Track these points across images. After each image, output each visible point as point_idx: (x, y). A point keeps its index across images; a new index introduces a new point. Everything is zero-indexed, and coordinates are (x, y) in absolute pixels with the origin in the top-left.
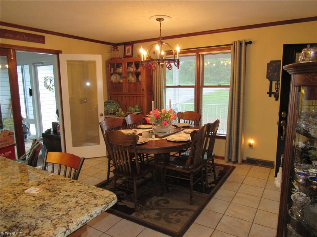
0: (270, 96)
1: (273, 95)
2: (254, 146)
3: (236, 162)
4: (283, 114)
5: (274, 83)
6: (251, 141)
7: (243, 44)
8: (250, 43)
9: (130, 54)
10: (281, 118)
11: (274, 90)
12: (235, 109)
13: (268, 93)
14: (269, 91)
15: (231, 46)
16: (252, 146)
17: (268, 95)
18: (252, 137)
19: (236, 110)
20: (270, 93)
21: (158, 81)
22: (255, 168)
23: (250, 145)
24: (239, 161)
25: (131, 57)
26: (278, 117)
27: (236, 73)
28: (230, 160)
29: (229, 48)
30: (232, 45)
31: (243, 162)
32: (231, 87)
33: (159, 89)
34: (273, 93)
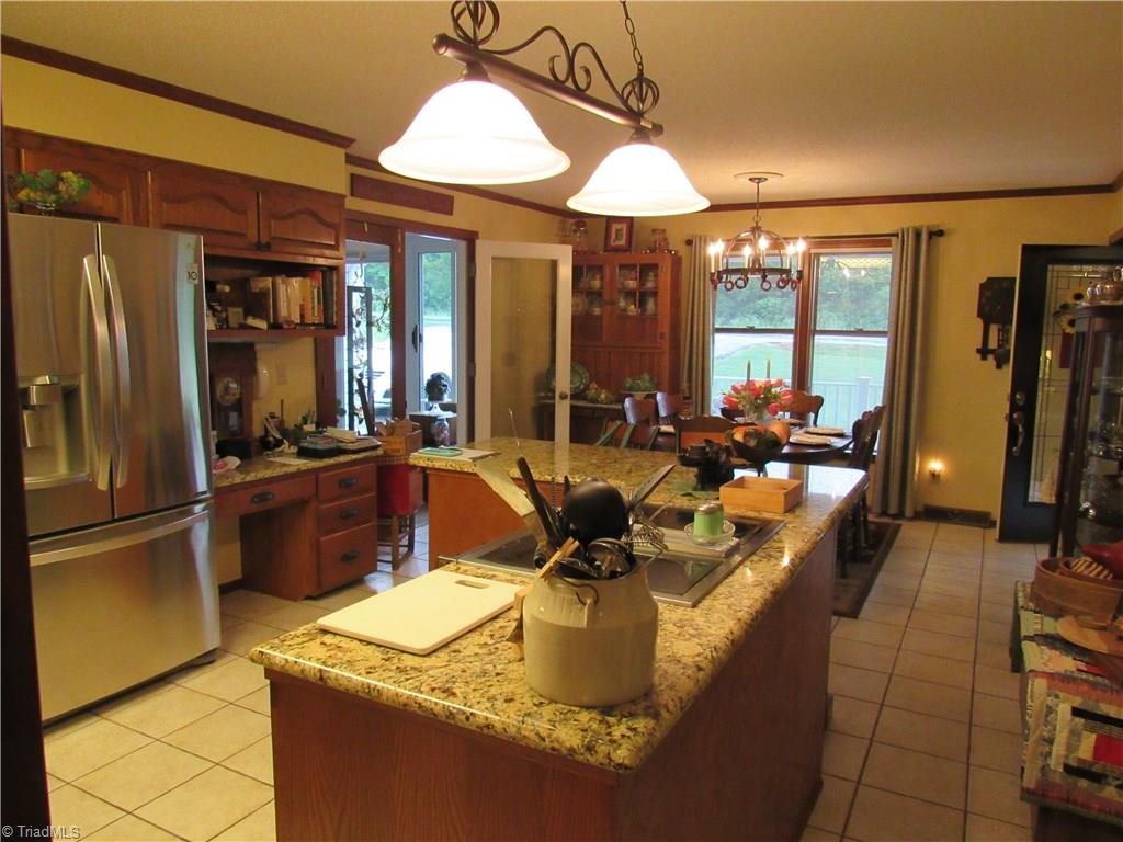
0: (984, 358)
1: (991, 358)
2: (941, 478)
3: (900, 515)
4: (1018, 396)
5: (994, 329)
6: (936, 465)
7: (924, 237)
8: (941, 233)
9: (622, 242)
10: (1014, 407)
11: (993, 344)
12: (899, 385)
13: (978, 351)
14: (980, 346)
15: (893, 239)
16: (939, 476)
17: (979, 356)
18: (937, 455)
19: (902, 389)
20: (984, 352)
21: (698, 315)
22: (946, 530)
23: (934, 475)
24: (908, 512)
25: (626, 251)
26: (1008, 404)
27: (905, 302)
28: (884, 513)
29: (888, 244)
30: (897, 235)
31: (917, 516)
32: (891, 334)
33: (701, 334)
34: (992, 351)
